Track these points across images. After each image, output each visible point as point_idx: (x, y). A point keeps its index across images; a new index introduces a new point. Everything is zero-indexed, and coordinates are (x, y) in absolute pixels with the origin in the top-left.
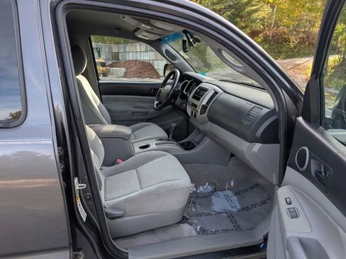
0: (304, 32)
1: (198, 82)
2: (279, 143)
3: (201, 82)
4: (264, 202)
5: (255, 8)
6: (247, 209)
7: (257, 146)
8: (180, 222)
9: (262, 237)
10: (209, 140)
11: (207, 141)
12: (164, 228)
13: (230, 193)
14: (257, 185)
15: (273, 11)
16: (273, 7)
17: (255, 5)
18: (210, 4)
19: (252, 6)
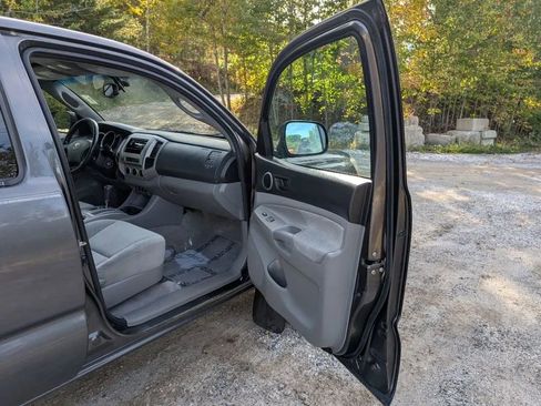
0: (193, 63)
1: (126, 133)
2: (238, 180)
3: (131, 133)
4: (229, 248)
5: (116, 21)
6: (216, 258)
7: (223, 187)
8: (161, 282)
9: (239, 272)
10: (158, 198)
11: (156, 200)
12: (146, 291)
13: (192, 252)
14: (217, 237)
15: (145, 29)
16: (143, 22)
17: (117, 17)
18: (37, 7)
19: (112, 18)
